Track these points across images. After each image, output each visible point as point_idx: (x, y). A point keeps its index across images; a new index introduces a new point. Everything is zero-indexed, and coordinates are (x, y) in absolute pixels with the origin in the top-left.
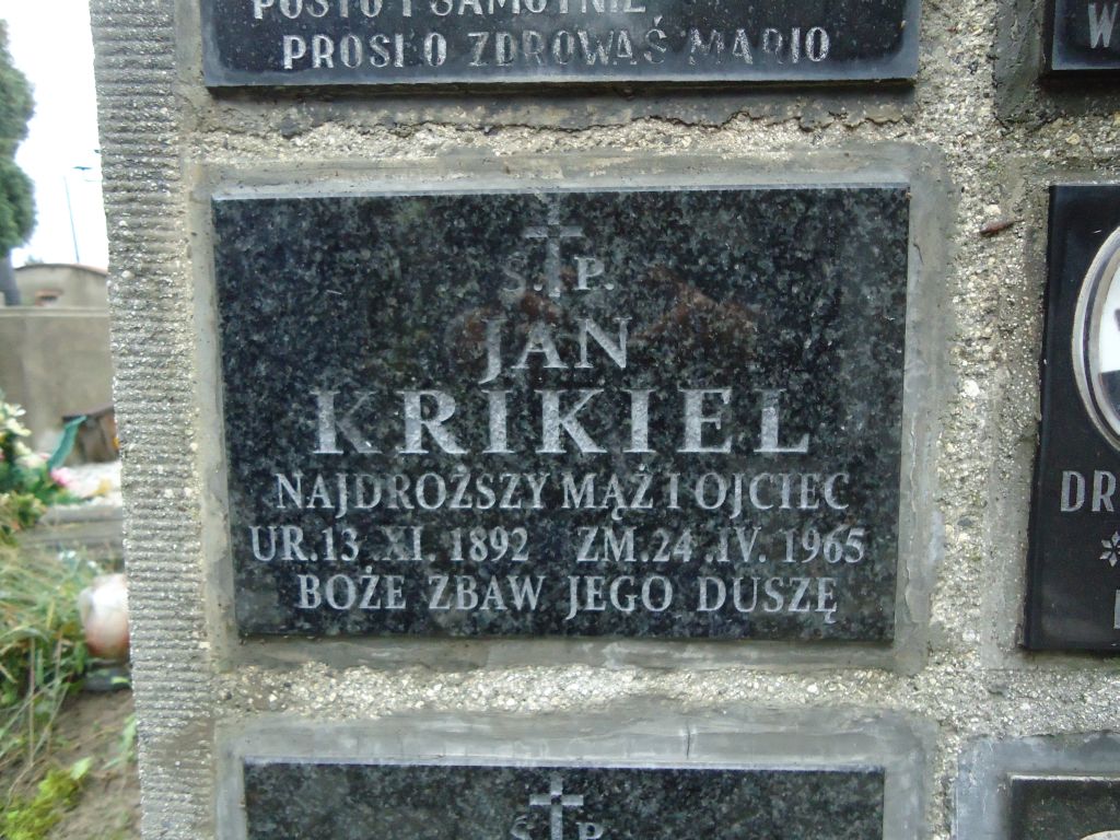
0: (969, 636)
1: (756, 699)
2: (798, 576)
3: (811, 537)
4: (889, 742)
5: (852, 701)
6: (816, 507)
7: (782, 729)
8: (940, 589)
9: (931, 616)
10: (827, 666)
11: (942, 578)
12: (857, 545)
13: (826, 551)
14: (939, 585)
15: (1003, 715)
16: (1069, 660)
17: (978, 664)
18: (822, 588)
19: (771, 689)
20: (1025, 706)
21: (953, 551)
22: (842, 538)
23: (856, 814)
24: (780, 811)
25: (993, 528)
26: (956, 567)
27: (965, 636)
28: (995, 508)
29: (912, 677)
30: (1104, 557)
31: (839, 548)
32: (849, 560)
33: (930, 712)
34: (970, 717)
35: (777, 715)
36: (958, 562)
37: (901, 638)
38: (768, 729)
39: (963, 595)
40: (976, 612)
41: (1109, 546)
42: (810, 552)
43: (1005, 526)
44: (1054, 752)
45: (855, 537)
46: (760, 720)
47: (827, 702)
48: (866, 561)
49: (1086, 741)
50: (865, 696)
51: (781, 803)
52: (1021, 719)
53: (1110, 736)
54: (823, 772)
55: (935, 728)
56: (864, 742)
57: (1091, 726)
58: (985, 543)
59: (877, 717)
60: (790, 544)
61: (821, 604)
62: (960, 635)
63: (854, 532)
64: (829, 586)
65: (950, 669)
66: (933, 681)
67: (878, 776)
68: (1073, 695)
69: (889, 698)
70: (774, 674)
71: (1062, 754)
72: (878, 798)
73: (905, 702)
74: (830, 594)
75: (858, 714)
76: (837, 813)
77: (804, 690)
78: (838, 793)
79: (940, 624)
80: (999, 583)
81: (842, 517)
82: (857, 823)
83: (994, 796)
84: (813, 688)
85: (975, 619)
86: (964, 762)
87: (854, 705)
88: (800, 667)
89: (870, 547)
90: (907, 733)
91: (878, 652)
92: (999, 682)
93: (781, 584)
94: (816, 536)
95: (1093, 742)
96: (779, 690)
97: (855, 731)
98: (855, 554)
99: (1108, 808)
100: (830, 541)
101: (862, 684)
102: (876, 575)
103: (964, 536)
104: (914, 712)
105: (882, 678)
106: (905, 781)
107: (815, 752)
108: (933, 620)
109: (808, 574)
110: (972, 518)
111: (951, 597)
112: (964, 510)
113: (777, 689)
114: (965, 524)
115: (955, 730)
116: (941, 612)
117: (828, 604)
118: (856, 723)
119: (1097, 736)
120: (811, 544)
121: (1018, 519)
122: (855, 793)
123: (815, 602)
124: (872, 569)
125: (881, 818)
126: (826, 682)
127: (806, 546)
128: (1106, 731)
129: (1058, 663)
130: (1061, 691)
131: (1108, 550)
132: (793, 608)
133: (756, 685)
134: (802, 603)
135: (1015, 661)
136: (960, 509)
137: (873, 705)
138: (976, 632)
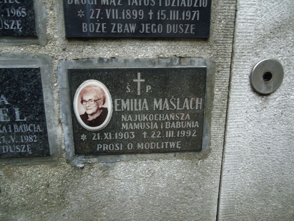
0: (56, 36)
1: (9, 52)
2: (12, 20)
3: (13, 10)
4: (41, 62)
5: (32, 52)
6: (13, 2)
7: (16, 59)
8: (48, 25)
9: (47, 32)
10: (24, 44)
11: (48, 22)
12: (24, 12)
13: (17, 14)
14: (47, 24)
15: (66, 55)
16: (78, 42)
17: (58, 43)
18: (18, 23)
19: (12, 50)
20: (71, 53)
21: (49, 16)
22: (20, 10)
23: (34, 78)
24: (17, 78)
25: (57, 10)
26: (50, 20)
27: (55, 36)
28: (56, 5)
29: (44, 46)
30: (79, 15)
31: (20, 13)
32: (23, 16)
33: (49, 55)
34: (59, 56)
35: (14, 56)
36: (50, 18)
37: (40, 37)
38: (13, 59)
39: (53, 27)
40: (56, 31)
41: (79, 12)
42: (13, 14)
43: (60, 9)
44: (77, 63)
45: (23, 10)
46: (11, 57)
47: (26, 53)
48: (27, 16)
49: (84, 61)
50: (34, 51)
51: (17, 76)
52: (70, 56)
53: (89, 59)
54: (25, 68)
55: (51, 58)
56: (36, 62)
57: (85, 57)
58: (56, 14)
59: (38, 56)
60: (8, 12)
61: (18, 27)
62: (53, 36)
63: (23, 9)
64: (19, 22)
65: (52, 44)
66: (49, 47)
67: (38, 69)
68: (81, 50)
69: (40, 51)
70: (12, 46)
71: (79, 64)
72: (39, 74)
73: (44, 52)
74: (20, 24)
75: (33, 55)
76: (30, 78)
77: (20, 50)
78: (30, 73)
79: (49, 34)
80: (60, 23)
81: (19, 5)
82: (35, 80)
83: (65, 73)
84: (22, 49)
85: (56, 32)
86: (58, 66)
87: (32, 53)
88: (18, 44)
89: (27, 13)
90: (45, 60)
91: (35, 40)
92: (64, 47)
93: (8, 22)
94: (14, 10)
95: (86, 61)
96: (14, 50)
97: (33, 59)
98: (24, 14)
99: (88, 74)
100: (18, 11)
101: (34, 48)
102: (30, 20)
103: (51, 12)
104: (46, 54)
105: (38, 47)
106: (46, 71)
107: (24, 64)
108: (47, 33)
109: (14, 19)
110: (53, 8)
111: (51, 27)
112: (50, 6)
113: (14, 49)
114: (51, 9)
115: (56, 59)
116: (49, 31)
117: (20, 27)
118: (33, 57)
119: (86, 60)
120: (13, 12)
121: (62, 7)
122: (33, 73)
123: (16, 26)
124: (29, 18)
125: (40, 79)
126: (25, 48)
127: (12, 12)
128: (88, 58)
129: (76, 43)
130: (78, 49)
131: (79, 13)
132: (12, 28)
133: (9, 49)
134: (14, 27)
135: (66, 42)
136: (49, 5)
137: (36, 53)
138: (57, 35)
